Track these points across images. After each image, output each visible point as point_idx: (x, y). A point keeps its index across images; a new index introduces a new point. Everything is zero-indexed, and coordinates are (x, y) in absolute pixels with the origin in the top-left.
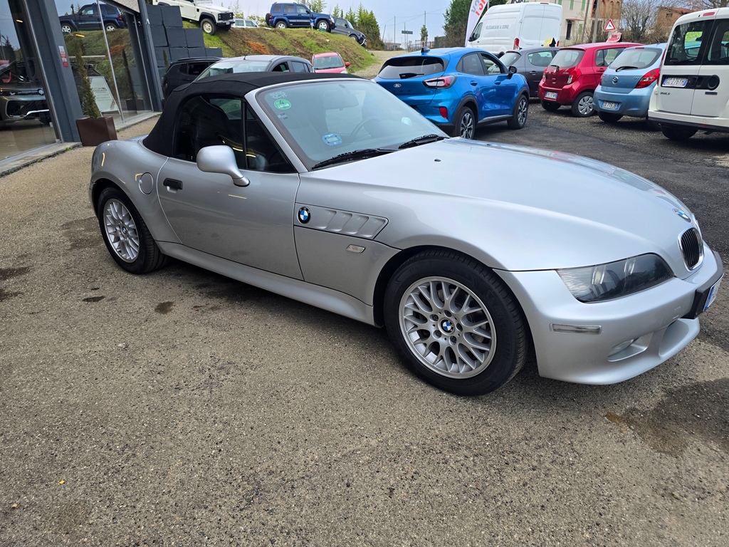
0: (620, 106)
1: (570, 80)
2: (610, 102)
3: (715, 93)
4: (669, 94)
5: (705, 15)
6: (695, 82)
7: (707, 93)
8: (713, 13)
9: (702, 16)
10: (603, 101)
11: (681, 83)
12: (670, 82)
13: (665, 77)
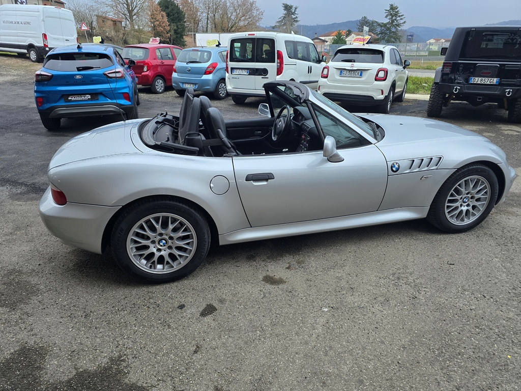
0: (197, 86)
1: (145, 69)
2: (188, 83)
3: (267, 78)
4: (238, 78)
5: (249, 35)
6: (254, 72)
7: (262, 78)
8: (254, 35)
9: (247, 35)
10: (183, 83)
11: (245, 72)
12: (236, 72)
13: (232, 69)
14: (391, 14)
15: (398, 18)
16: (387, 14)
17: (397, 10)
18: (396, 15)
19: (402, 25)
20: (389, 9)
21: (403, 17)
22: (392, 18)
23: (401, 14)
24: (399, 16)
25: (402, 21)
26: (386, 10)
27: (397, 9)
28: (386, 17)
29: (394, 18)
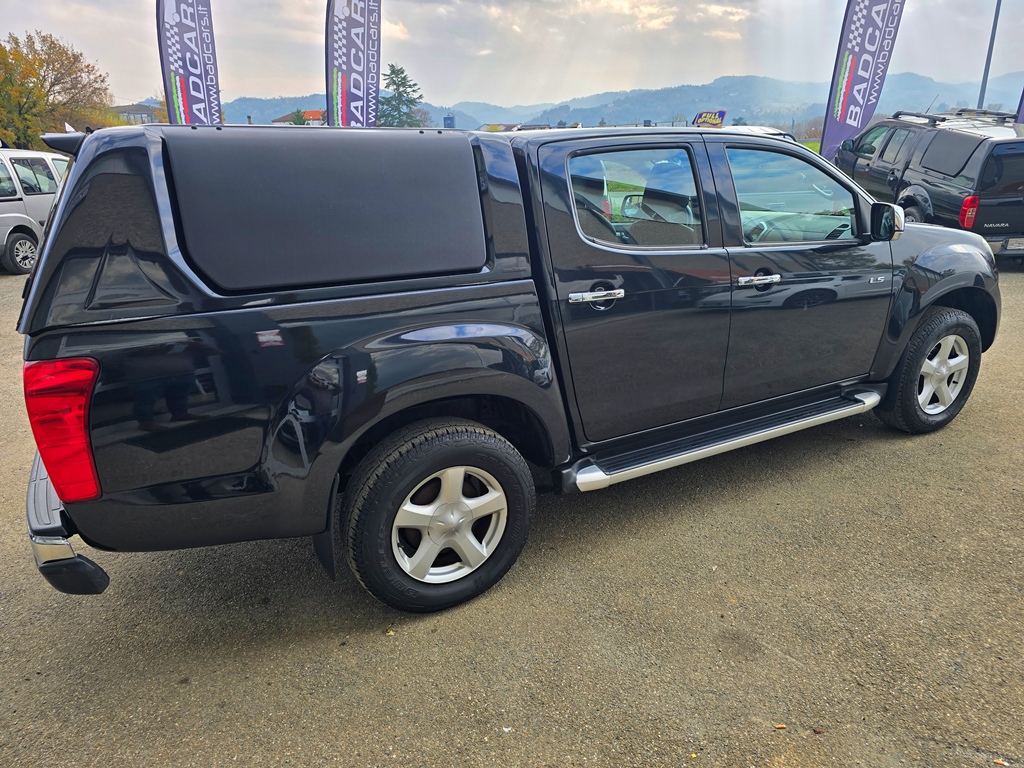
14: (394, 83)
15: (409, 90)
16: (388, 81)
17: (403, 76)
18: (404, 84)
19: (418, 100)
20: (388, 72)
21: (416, 88)
22: (398, 89)
23: (411, 83)
24: (410, 86)
25: (416, 95)
26: (385, 75)
27: (403, 73)
28: (389, 85)
29: (401, 89)
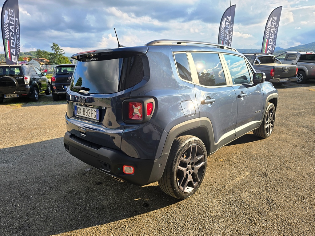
14: (55, 49)
15: (60, 51)
16: (52, 48)
17: (58, 47)
18: (58, 49)
19: (63, 54)
20: (52, 45)
21: (62, 50)
22: (56, 51)
24: (60, 50)
26: (51, 46)
27: (57, 45)
28: (52, 50)
29: (57, 51)
